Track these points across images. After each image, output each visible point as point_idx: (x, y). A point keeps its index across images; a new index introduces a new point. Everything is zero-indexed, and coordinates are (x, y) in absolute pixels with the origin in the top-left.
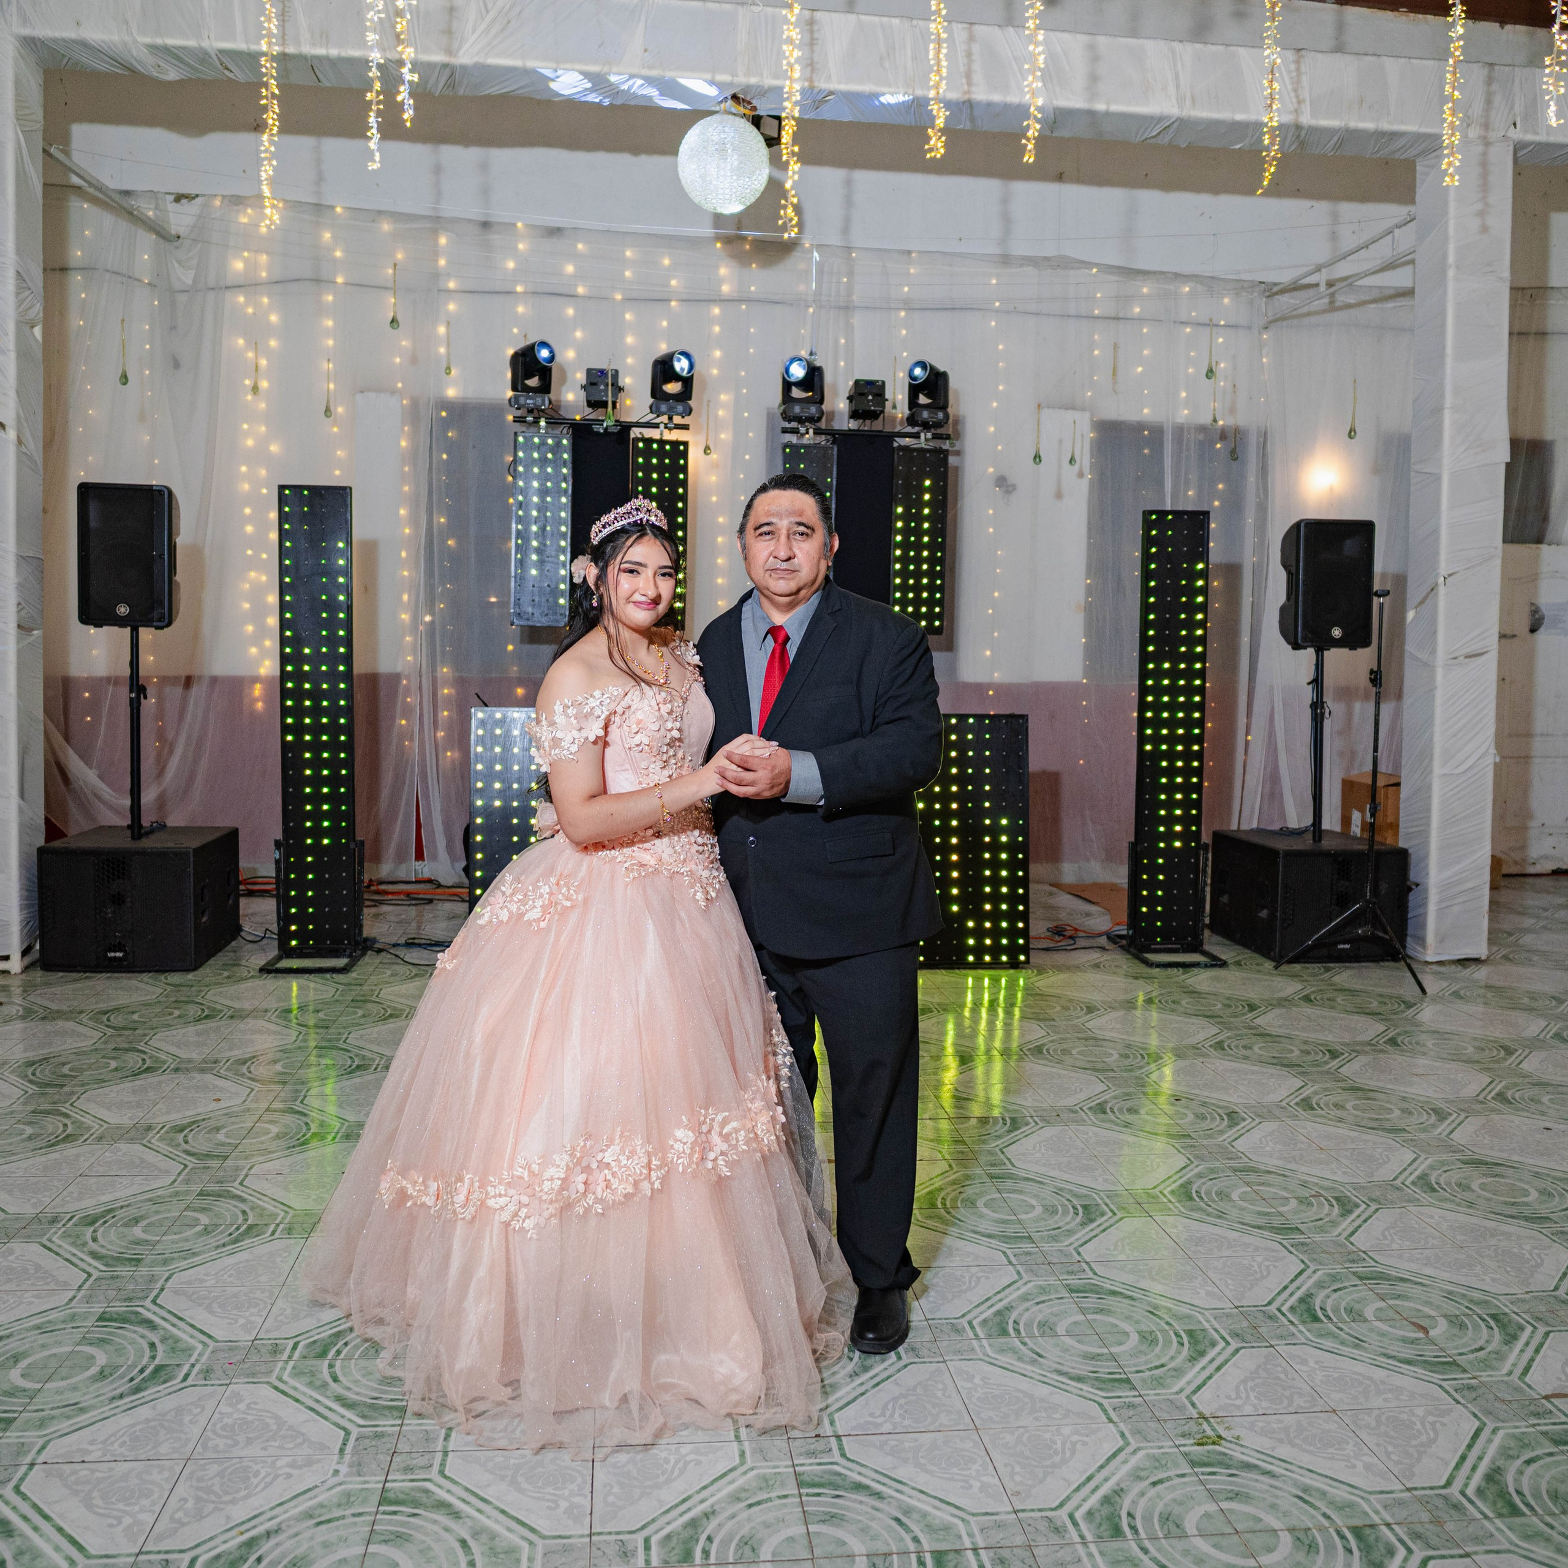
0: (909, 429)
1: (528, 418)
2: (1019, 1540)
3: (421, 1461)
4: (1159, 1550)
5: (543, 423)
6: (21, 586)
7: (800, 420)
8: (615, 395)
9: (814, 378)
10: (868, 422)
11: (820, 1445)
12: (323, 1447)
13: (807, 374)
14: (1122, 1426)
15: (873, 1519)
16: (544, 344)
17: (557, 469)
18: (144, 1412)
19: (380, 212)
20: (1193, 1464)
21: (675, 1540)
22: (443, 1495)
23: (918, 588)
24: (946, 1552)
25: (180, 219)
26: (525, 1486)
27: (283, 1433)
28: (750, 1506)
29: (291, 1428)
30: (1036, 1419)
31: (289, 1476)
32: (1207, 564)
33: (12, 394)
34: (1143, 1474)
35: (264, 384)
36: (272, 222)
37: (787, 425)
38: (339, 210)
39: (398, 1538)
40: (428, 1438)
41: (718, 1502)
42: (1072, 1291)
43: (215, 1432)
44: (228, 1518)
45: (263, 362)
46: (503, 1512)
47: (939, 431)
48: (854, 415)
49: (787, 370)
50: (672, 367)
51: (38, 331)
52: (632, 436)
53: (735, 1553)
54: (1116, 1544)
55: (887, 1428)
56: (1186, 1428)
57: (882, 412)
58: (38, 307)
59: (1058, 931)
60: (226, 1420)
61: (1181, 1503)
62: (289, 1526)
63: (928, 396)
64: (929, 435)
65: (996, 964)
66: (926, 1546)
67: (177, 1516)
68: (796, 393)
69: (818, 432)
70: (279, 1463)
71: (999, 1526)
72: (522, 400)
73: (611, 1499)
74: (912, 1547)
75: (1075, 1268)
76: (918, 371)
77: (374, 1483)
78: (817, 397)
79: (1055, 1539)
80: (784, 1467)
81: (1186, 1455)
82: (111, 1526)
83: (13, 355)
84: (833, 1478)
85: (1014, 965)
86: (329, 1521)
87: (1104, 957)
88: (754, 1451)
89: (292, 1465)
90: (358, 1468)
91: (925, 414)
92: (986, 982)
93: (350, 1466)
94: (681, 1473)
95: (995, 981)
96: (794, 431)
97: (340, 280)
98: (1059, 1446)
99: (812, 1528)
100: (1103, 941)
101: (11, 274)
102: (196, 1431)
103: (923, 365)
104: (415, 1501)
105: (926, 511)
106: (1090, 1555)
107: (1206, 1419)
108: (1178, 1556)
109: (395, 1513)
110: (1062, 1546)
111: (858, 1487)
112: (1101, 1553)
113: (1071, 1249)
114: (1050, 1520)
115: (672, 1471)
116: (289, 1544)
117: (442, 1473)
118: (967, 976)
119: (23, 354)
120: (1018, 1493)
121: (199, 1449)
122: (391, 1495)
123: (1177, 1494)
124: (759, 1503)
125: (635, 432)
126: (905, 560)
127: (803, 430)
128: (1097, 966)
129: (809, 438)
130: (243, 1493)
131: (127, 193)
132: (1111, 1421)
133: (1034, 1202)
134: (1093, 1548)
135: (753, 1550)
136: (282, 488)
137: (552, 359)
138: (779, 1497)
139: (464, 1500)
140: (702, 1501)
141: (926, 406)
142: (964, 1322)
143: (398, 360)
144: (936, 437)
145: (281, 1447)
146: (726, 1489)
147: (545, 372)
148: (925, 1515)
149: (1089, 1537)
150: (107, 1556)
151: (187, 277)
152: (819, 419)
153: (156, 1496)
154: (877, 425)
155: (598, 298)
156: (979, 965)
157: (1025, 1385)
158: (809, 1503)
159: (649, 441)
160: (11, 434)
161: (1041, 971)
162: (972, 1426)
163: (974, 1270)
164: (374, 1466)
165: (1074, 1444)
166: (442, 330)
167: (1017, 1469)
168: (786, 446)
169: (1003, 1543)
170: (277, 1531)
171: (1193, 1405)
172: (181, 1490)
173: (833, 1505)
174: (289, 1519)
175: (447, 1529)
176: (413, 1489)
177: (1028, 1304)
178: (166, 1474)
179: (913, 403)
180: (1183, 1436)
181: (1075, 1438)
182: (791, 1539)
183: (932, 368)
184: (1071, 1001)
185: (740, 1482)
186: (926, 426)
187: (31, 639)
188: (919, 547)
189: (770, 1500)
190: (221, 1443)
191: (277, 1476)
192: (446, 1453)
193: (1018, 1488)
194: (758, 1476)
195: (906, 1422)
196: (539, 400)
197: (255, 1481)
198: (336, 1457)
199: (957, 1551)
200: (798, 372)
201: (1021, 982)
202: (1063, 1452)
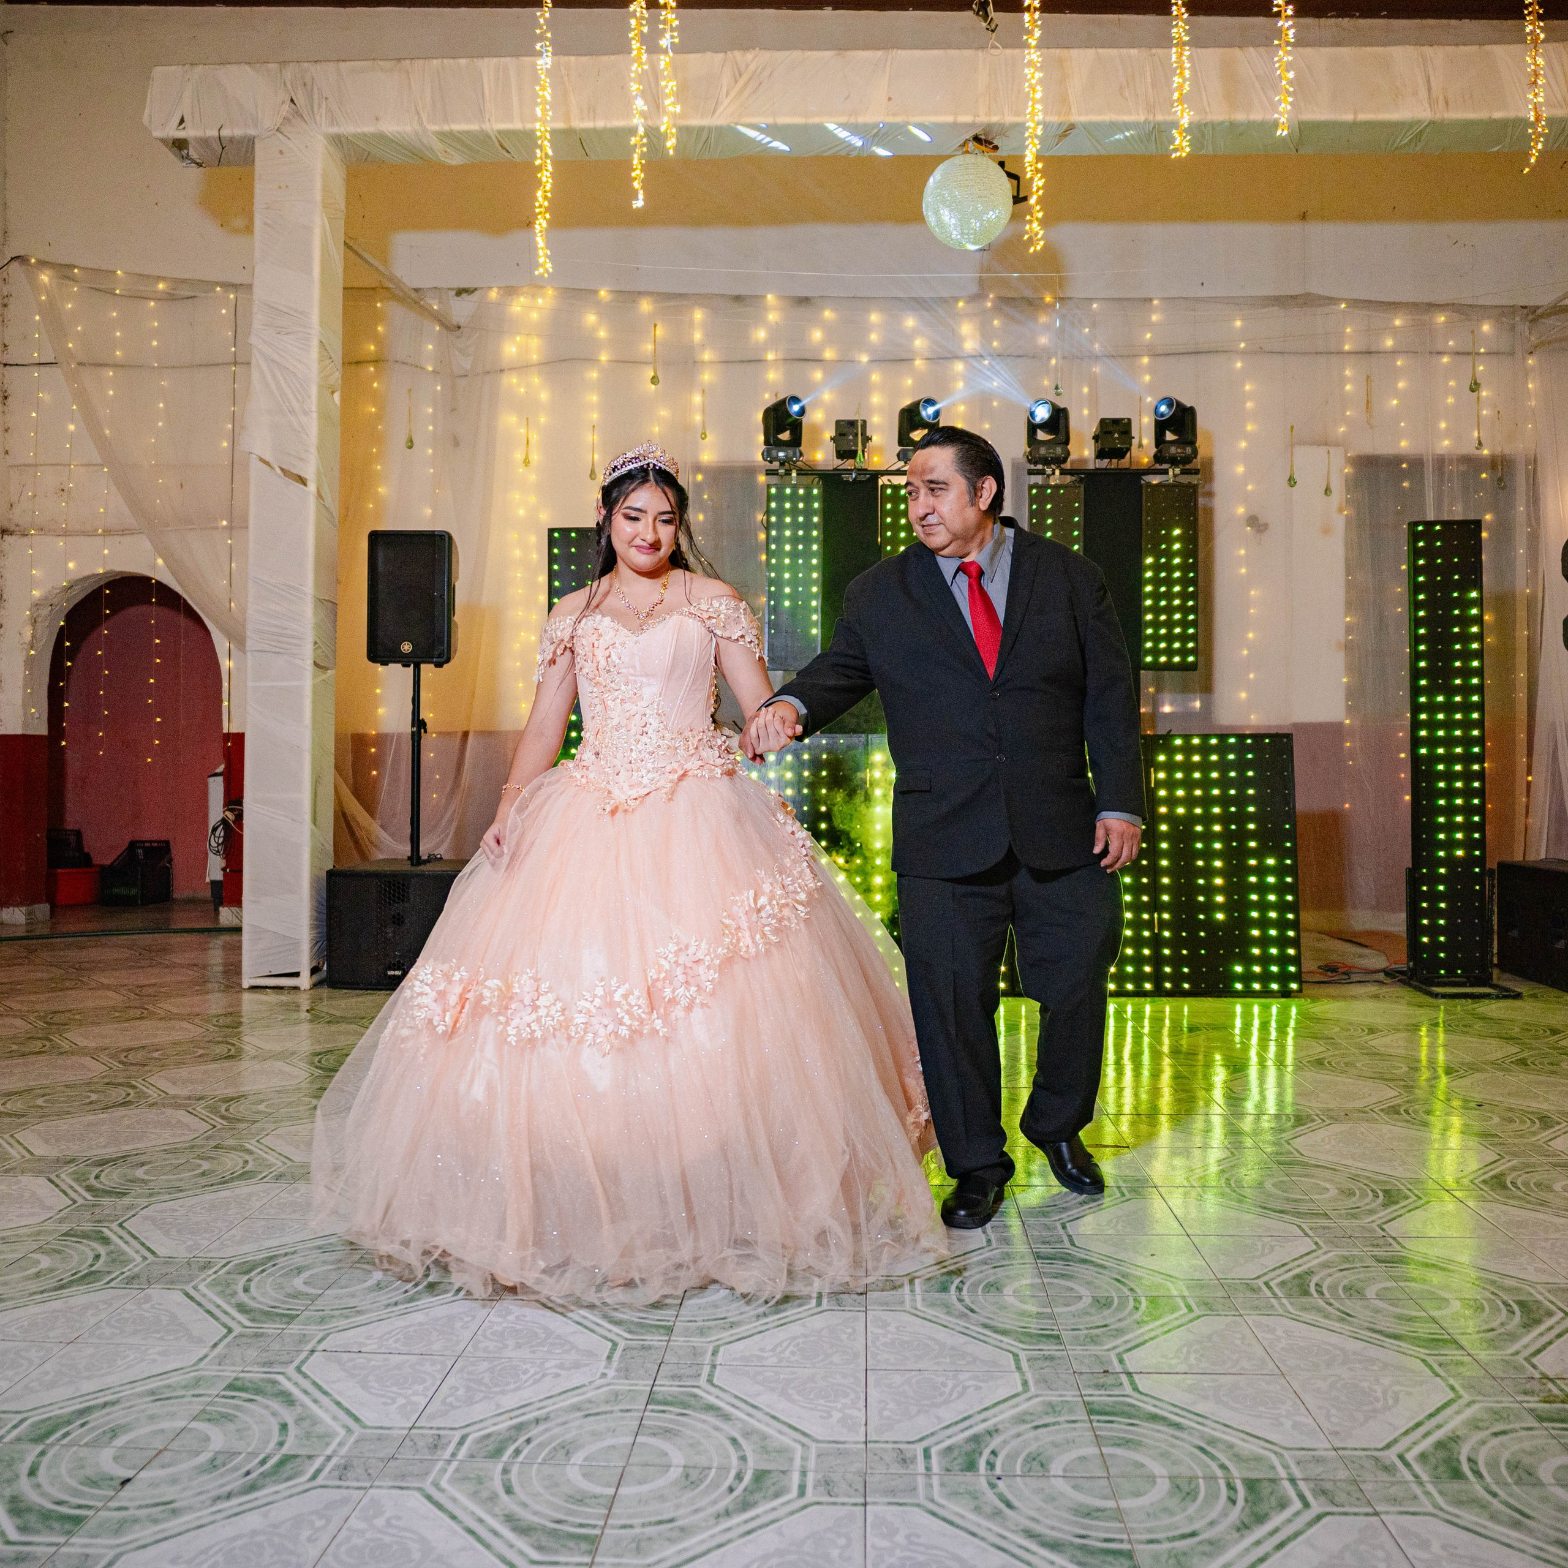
0: (1158, 466)
1: (780, 471)
2: (1342, 1474)
3: (689, 1371)
4: (1511, 1495)
5: (794, 474)
6: (318, 626)
7: (1046, 462)
8: (864, 446)
9: (1058, 420)
10: (1114, 461)
11: (1109, 1380)
12: (590, 1354)
13: (1051, 417)
14: (1452, 1381)
15: (1174, 1446)
16: (795, 399)
17: (808, 519)
18: (418, 1317)
19: (640, 293)
20: (1541, 1419)
21: (956, 1453)
22: (712, 1400)
23: (1170, 624)
24: (1258, 1480)
25: (461, 310)
26: (796, 1397)
27: (551, 1340)
28: (1037, 1427)
29: (559, 1337)
30: (1351, 1369)
31: (557, 1375)
32: (1481, 592)
33: (313, 450)
34: (1480, 1424)
35: (535, 457)
36: (547, 271)
37: (1032, 467)
38: (603, 293)
39: (667, 1433)
40: (695, 1352)
41: (1003, 1422)
42: (1379, 1261)
43: (485, 1336)
44: (498, 1406)
45: (534, 437)
46: (774, 1417)
47: (1187, 467)
48: (1100, 454)
49: (1032, 414)
50: (919, 414)
51: (337, 397)
52: (880, 483)
53: (1023, 1465)
54: (1456, 1486)
55: (1183, 1368)
56: (1528, 1386)
57: (1129, 449)
58: (337, 375)
59: (1330, 969)
60: (496, 1328)
61: (1531, 1454)
62: (558, 1416)
63: (1174, 432)
64: (1177, 471)
65: (1266, 993)
66: (1235, 1472)
67: (449, 1400)
68: (1041, 435)
69: (1063, 472)
70: (547, 1365)
71: (1318, 1460)
72: (774, 453)
73: (886, 1413)
74: (1219, 1473)
75: (1381, 1242)
76: (1163, 408)
77: (644, 1386)
78: (1062, 437)
79: (1383, 1476)
80: (1071, 1396)
81: (1532, 1410)
82: (385, 1404)
83: (315, 415)
84: (1126, 1409)
85: (1286, 994)
86: (597, 1414)
87: (1384, 990)
88: (1037, 1382)
89: (561, 1366)
90: (625, 1372)
91: (1173, 450)
92: (1256, 1009)
93: (618, 1370)
94: (960, 1396)
95: (1266, 1009)
96: (1041, 472)
97: (604, 357)
98: (1379, 1394)
99: (1105, 1450)
100: (1381, 976)
101: (315, 343)
102: (467, 1335)
103: (1170, 402)
104: (686, 1403)
105: (1177, 546)
106: (1427, 1494)
107: (1551, 1380)
108: (1535, 1503)
109: (663, 1412)
110: (1393, 1484)
111: (1154, 1418)
112: (1441, 1493)
113: (1374, 1225)
114: (1377, 1459)
115: (951, 1394)
116: (556, 1431)
117: (710, 1381)
118: (1234, 1004)
119: (324, 416)
120: (1336, 1433)
121: (470, 1348)
122: (660, 1397)
123: (1527, 1445)
124: (1045, 1426)
125: (883, 480)
126: (1156, 596)
127: (1049, 471)
128: (1376, 997)
129: (1056, 479)
130: (512, 1386)
131: (416, 290)
132: (1437, 1375)
133: (1328, 1186)
134: (1430, 1487)
135: (1042, 1465)
136: (551, 531)
137: (802, 411)
138: (1068, 1422)
139: (733, 1406)
140: (984, 1421)
141: (1172, 442)
142: (1260, 1282)
143: (657, 429)
144: (1183, 472)
145: (549, 1352)
146: (1007, 1413)
147: (796, 428)
148: (1231, 1446)
149: (1425, 1477)
150: (381, 1428)
151: (467, 364)
152: (1065, 460)
153: (428, 1383)
154: (1124, 463)
155: (845, 362)
156: (1248, 993)
157: (1334, 1339)
158: (1100, 1429)
159: (896, 488)
160: (312, 487)
161: (1315, 998)
162: (1277, 1371)
163: (1266, 1240)
164: (641, 1372)
165: (1396, 1393)
166: (697, 399)
167: (1333, 1411)
168: (1031, 487)
169: (1323, 1476)
170: (546, 1419)
171: (1534, 1366)
172: (451, 1380)
173: (1126, 1431)
174: (557, 1410)
175: (717, 1429)
176: (682, 1393)
177: (1331, 1271)
178: (439, 1367)
179: (1159, 440)
180: (1526, 1393)
181: (1397, 1388)
182: (1082, 1459)
183: (1179, 404)
184: (1351, 1024)
185: (1024, 1406)
186: (1174, 462)
187: (324, 677)
188: (1169, 582)
189: (1058, 1423)
190: (491, 1345)
191: (544, 1376)
192: (714, 1366)
193: (1337, 1429)
194: (1043, 1403)
195: (1204, 1365)
196: (790, 452)
197: (524, 1377)
198: (604, 1363)
199: (1273, 1481)
200: (1042, 413)
201: (1294, 1011)
202: (1385, 1399)
